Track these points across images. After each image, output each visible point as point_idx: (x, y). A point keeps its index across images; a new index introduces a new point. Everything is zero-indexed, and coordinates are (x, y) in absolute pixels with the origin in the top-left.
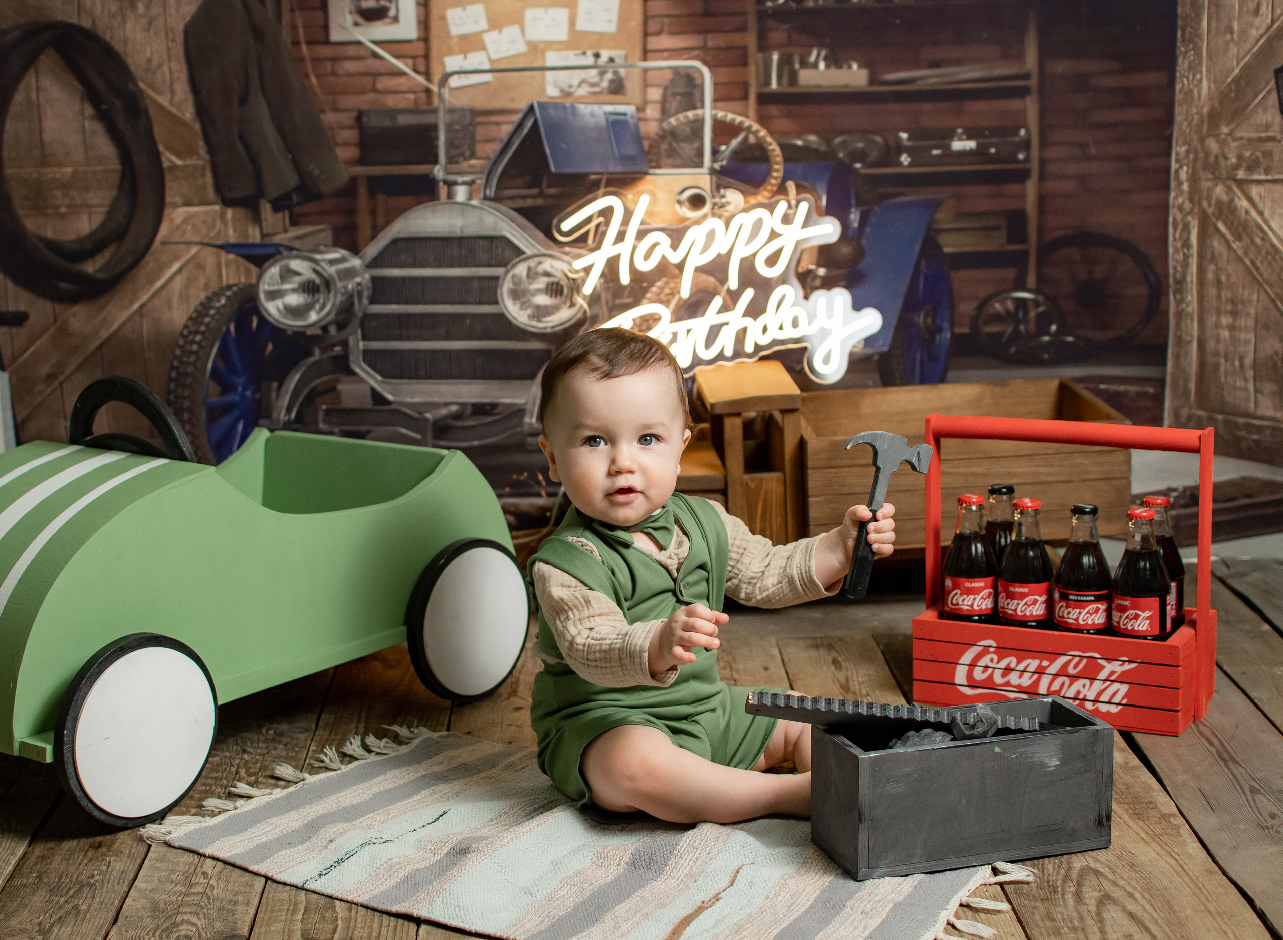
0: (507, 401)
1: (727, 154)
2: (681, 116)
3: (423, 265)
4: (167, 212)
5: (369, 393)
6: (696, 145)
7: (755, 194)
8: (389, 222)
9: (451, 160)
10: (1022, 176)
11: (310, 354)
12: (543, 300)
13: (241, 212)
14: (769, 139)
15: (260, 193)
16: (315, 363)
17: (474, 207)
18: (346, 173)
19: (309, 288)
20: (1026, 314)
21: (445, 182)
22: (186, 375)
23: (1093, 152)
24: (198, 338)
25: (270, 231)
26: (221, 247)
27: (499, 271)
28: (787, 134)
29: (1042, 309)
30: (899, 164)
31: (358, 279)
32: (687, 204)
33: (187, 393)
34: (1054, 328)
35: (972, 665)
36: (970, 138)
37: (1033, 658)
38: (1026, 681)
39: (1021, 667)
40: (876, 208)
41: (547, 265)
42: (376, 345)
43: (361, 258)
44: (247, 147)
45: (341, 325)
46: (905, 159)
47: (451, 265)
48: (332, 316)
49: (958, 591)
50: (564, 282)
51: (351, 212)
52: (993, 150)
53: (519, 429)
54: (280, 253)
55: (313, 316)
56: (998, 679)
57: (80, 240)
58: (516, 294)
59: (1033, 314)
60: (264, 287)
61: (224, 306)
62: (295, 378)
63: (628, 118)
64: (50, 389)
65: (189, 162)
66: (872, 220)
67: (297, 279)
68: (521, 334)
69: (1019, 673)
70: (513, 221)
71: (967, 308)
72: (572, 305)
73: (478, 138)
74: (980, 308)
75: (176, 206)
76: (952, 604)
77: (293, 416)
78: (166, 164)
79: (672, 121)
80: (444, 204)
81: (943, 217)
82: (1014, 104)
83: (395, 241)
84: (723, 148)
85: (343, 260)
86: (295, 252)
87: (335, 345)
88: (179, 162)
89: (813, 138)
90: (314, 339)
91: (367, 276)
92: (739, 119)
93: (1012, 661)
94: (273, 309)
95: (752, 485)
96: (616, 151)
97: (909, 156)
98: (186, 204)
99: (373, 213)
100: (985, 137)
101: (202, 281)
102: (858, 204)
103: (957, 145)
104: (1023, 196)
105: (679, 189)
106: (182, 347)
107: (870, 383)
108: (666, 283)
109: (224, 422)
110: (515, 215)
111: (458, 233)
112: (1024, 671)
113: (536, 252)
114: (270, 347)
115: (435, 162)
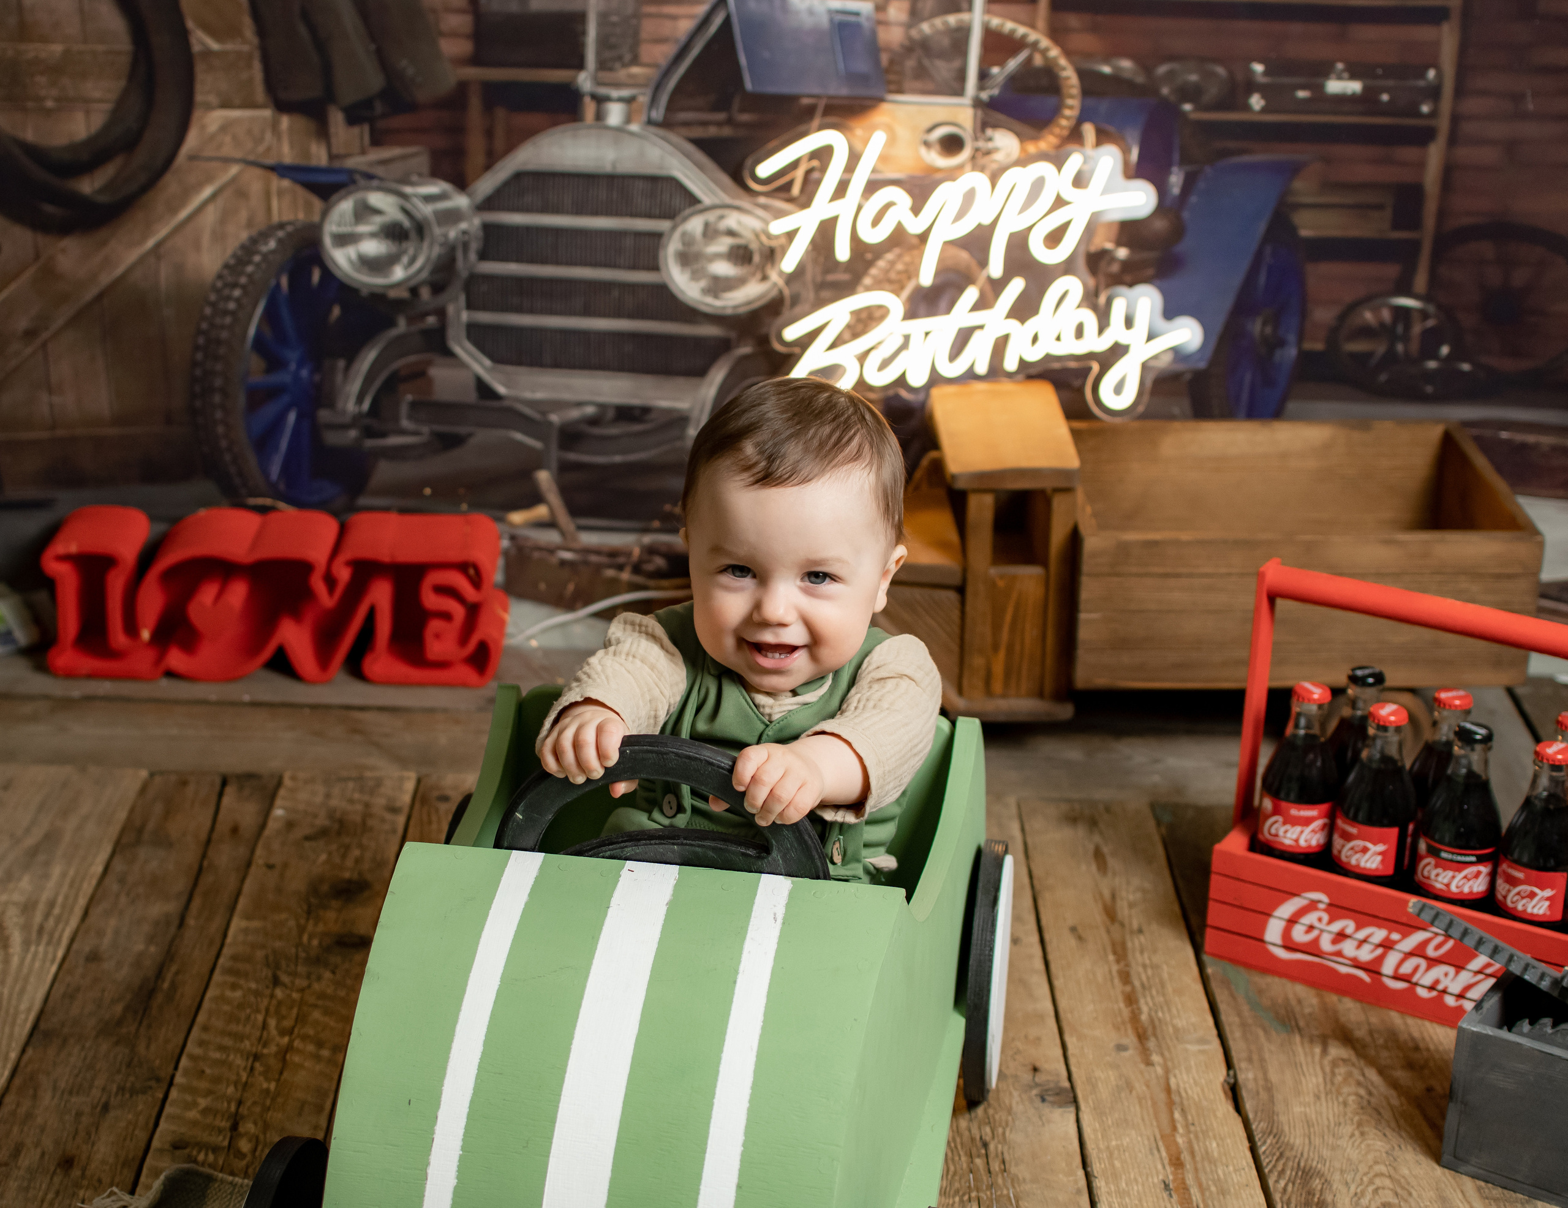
0: (664, 404)
1: (1000, 79)
2: (938, 22)
3: (557, 210)
4: (197, 114)
5: (472, 383)
6: (957, 64)
7: (1035, 138)
8: (511, 147)
9: (603, 65)
10: (1423, 136)
11: (392, 324)
12: (723, 268)
13: (302, 123)
14: (1063, 62)
15: (329, 96)
16: (400, 338)
17: (632, 134)
18: (451, 76)
19: (394, 233)
20: (1408, 327)
21: (595, 97)
22: (219, 342)
23: (1531, 107)
24: (237, 293)
25: (342, 151)
26: (272, 169)
27: (663, 225)
28: (1089, 56)
29: (1431, 323)
30: (1247, 108)
31: (464, 226)
32: (938, 147)
33: (219, 367)
34: (1445, 350)
35: (1292, 921)
36: (1353, 77)
37: (1379, 926)
38: (1366, 954)
39: (1361, 935)
40: (1208, 170)
41: (733, 220)
42: (485, 317)
43: (470, 195)
44: (312, 29)
45: (438, 288)
46: (1256, 102)
47: (595, 213)
48: (424, 275)
49: (1279, 818)
50: (754, 246)
51: (457, 130)
52: (1385, 97)
53: (678, 444)
54: (354, 182)
55: (399, 273)
56: (1326, 945)
57: (74, 147)
58: (687, 259)
59: (1417, 329)
60: (331, 228)
61: (273, 252)
62: (369, 357)
63: (862, 20)
64: (29, 350)
65: (229, 46)
66: (1201, 185)
67: (378, 220)
68: (690, 313)
69: (1355, 943)
70: (687, 156)
71: (1323, 315)
72: (765, 278)
73: (644, 35)
74: (1343, 317)
75: (209, 107)
76: (1270, 834)
77: (366, 405)
78: (196, 48)
79: (926, 27)
80: (590, 127)
81: (1303, 187)
82: (1423, 33)
83: (519, 176)
84: (995, 70)
85: (442, 197)
86: (375, 183)
87: (427, 314)
88: (215, 46)
89: (1126, 64)
90: (399, 305)
91: (477, 221)
92: (1021, 30)
93: (1349, 925)
94: (342, 258)
95: (1001, 584)
96: (841, 66)
97: (1263, 97)
98: (226, 105)
99: (489, 134)
100: (1376, 77)
101: (243, 215)
102: (1184, 161)
103: (1335, 86)
104: (1421, 165)
105: (928, 124)
106: (213, 305)
107: (1176, 410)
108: (900, 256)
109: (270, 410)
110: (690, 148)
111: (608, 168)
112: (1364, 941)
113: (717, 201)
114: (336, 311)
115: (580, 65)
